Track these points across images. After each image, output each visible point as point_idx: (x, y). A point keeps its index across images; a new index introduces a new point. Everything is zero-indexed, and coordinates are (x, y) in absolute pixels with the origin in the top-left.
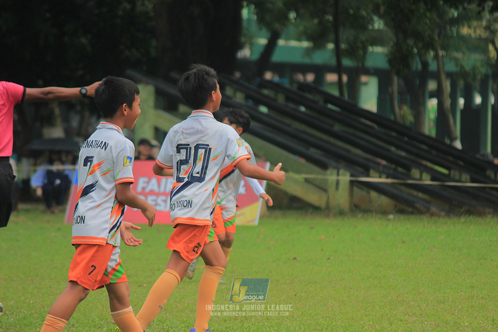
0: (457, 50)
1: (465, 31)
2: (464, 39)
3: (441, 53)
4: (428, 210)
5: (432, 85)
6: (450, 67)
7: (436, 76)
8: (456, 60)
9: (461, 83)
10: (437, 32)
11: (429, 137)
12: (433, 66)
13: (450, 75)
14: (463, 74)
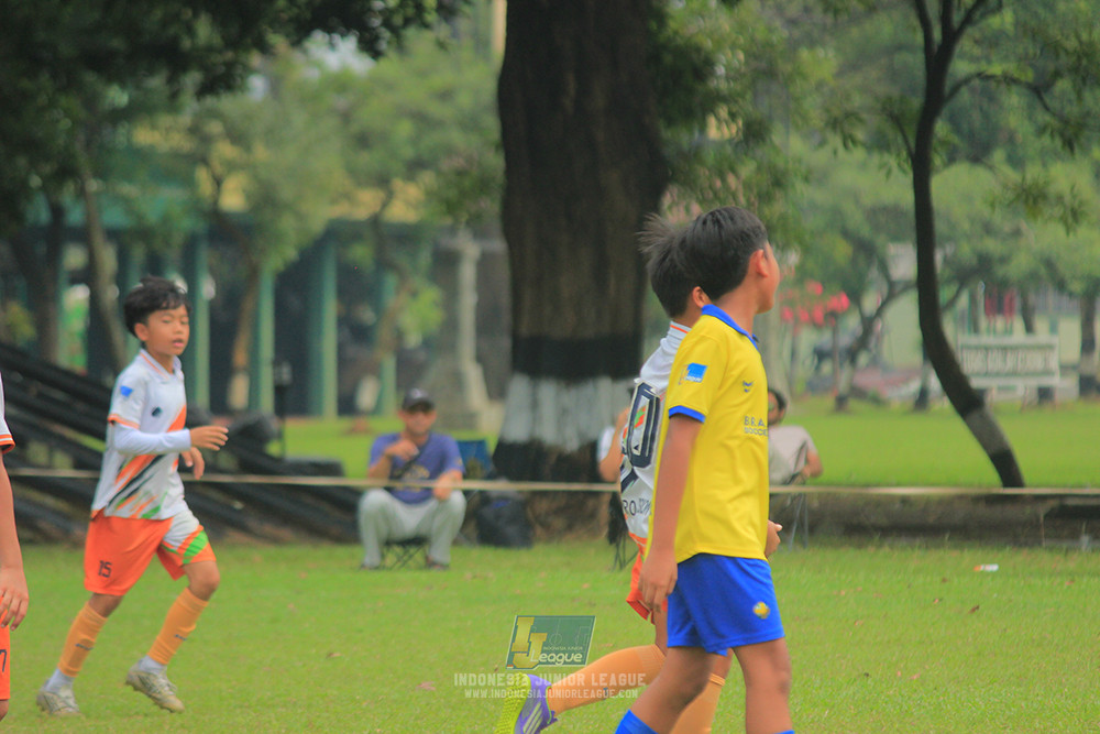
0: (128, 177)
1: (144, 136)
2: (141, 155)
3: (93, 185)
4: (66, 533)
5: (74, 257)
6: (114, 216)
7: (83, 236)
8: (127, 202)
9: (138, 253)
10: (82, 137)
11: (68, 373)
12: (75, 216)
13: (113, 235)
14: (143, 233)
